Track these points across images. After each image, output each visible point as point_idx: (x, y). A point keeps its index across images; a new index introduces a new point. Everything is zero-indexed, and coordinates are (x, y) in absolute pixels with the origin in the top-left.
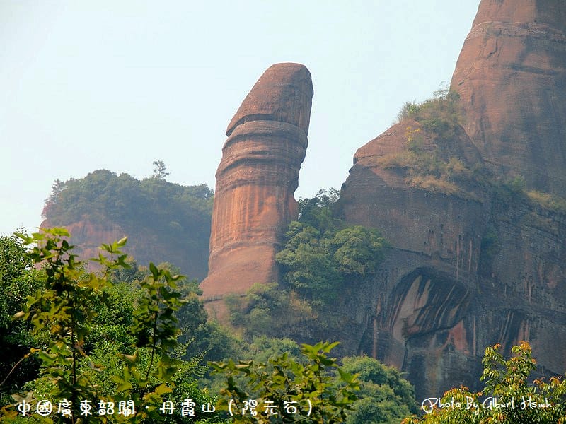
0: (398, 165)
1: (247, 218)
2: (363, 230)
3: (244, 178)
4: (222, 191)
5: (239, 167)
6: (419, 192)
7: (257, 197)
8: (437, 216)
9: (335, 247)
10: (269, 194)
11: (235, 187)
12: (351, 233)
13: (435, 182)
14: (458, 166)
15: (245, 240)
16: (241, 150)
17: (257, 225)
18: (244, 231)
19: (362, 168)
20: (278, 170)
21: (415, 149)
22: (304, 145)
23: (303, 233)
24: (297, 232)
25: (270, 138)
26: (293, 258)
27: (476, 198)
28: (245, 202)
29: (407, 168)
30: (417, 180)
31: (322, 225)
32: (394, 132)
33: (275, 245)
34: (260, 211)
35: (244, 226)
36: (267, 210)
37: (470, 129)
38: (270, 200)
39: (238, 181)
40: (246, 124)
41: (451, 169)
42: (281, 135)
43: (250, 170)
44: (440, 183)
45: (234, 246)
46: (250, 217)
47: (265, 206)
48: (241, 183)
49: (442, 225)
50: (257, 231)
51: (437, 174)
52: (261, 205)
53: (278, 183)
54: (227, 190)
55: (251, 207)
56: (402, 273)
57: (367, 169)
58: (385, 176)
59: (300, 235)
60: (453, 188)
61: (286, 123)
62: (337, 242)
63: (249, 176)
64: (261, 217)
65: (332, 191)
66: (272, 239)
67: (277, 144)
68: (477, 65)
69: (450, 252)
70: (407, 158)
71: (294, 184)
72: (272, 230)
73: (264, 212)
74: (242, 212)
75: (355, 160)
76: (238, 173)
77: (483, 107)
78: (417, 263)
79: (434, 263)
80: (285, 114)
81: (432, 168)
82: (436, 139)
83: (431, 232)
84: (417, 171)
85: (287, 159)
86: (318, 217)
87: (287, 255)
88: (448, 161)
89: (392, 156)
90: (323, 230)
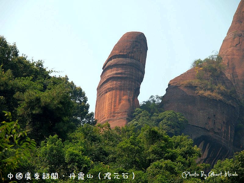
0: (191, 85)
1: (113, 107)
2: (173, 112)
3: (111, 87)
4: (100, 96)
5: (109, 82)
6: (202, 98)
7: (118, 96)
8: (212, 110)
9: (159, 121)
10: (124, 95)
11: (107, 92)
12: (167, 113)
13: (211, 93)
14: (222, 88)
15: (112, 118)
16: (109, 73)
17: (118, 110)
18: (111, 113)
19: (172, 87)
20: (129, 82)
21: (200, 78)
22: (143, 73)
23: (142, 113)
24: (139, 113)
25: (125, 67)
26: (137, 124)
27: (232, 104)
28: (112, 99)
29: (196, 87)
30: (201, 92)
31: (152, 110)
32: (189, 72)
33: (127, 119)
34: (120, 103)
35: (111, 111)
36: (123, 102)
38: (125, 97)
39: (108, 89)
40: (113, 60)
41: (219, 89)
42: (130, 65)
43: (115, 82)
44: (214, 94)
46: (115, 106)
47: (122, 100)
48: (110, 90)
49: (214, 115)
50: (118, 113)
51: (212, 90)
52: (120, 100)
53: (129, 89)
54: (102, 95)
55: (115, 102)
57: (176, 87)
58: (185, 90)
59: (140, 114)
60: (220, 97)
61: (133, 60)
62: (160, 118)
63: (114, 86)
64: (120, 106)
65: (158, 97)
66: (126, 116)
67: (129, 69)
68: (230, 49)
69: (219, 129)
70: (196, 82)
72: (126, 112)
73: (121, 104)
74: (110, 104)
76: (108, 85)
78: (202, 133)
79: (211, 134)
80: (133, 55)
81: (209, 87)
82: (211, 75)
83: (209, 118)
84: (201, 88)
85: (134, 77)
86: (150, 107)
87: (134, 123)
88: (217, 85)
89: (188, 81)
90: (152, 113)
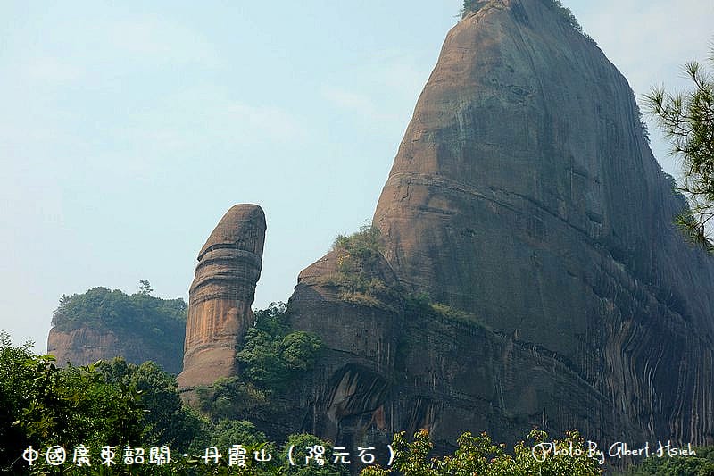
0: (332, 283)
1: (214, 325)
2: (305, 334)
3: (211, 293)
4: (194, 304)
5: (207, 285)
6: (349, 304)
7: (222, 309)
8: (363, 323)
9: (283, 348)
10: (231, 307)
11: (204, 301)
12: (296, 336)
13: (361, 297)
14: (379, 284)
15: (213, 343)
16: (210, 271)
17: (222, 331)
18: (211, 335)
19: (304, 287)
20: (238, 287)
21: (346, 272)
22: (259, 268)
23: (258, 337)
25: (232, 263)
26: (250, 357)
27: (392, 309)
28: (213, 312)
29: (339, 286)
30: (347, 295)
31: (273, 330)
32: (329, 258)
33: (236, 347)
34: (224, 320)
35: (211, 332)
36: (230, 318)
37: (388, 256)
38: (232, 311)
39: (207, 296)
40: (213, 252)
41: (373, 287)
42: (241, 260)
43: (217, 287)
44: (366, 298)
45: (204, 348)
46: (217, 325)
47: (228, 315)
48: (213, 297)
49: (366, 331)
50: (222, 336)
51: (363, 290)
52: (225, 315)
53: (239, 298)
54: (198, 303)
55: (217, 317)
56: (336, 368)
57: (308, 287)
58: (323, 292)
59: (254, 339)
60: (375, 301)
61: (245, 251)
62: (285, 344)
63: (216, 292)
64: (225, 325)
65: (281, 304)
66: (234, 342)
67: (238, 267)
68: (393, 206)
69: (373, 351)
70: (339, 278)
71: (251, 298)
72: (234, 334)
73: (227, 321)
74: (210, 321)
75: (299, 279)
76: (207, 290)
77: (398, 240)
78: (347, 361)
79: (360, 360)
80: (244, 243)
81: (359, 286)
82: (362, 263)
83: (358, 336)
84: (347, 288)
85: (245, 279)
86: (270, 324)
87: (246, 354)
88: (371, 280)
89: (328, 276)
90: (273, 335)
